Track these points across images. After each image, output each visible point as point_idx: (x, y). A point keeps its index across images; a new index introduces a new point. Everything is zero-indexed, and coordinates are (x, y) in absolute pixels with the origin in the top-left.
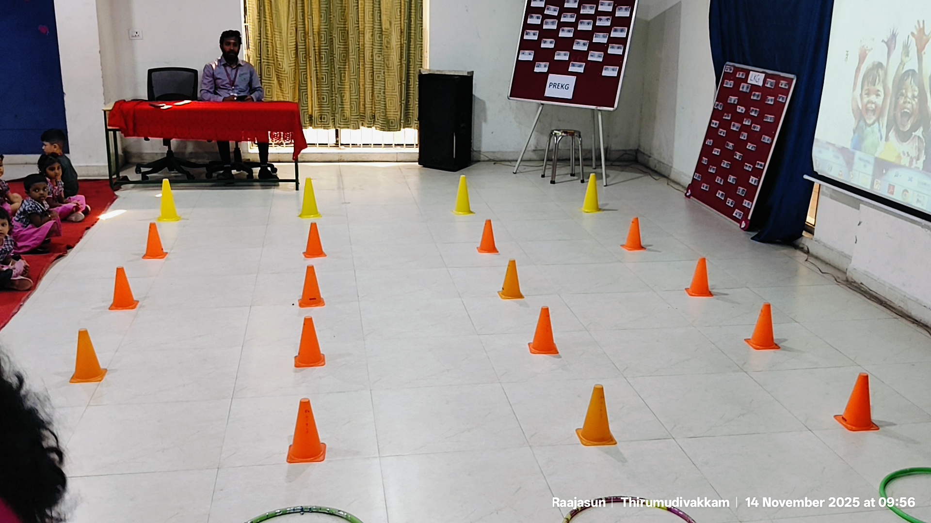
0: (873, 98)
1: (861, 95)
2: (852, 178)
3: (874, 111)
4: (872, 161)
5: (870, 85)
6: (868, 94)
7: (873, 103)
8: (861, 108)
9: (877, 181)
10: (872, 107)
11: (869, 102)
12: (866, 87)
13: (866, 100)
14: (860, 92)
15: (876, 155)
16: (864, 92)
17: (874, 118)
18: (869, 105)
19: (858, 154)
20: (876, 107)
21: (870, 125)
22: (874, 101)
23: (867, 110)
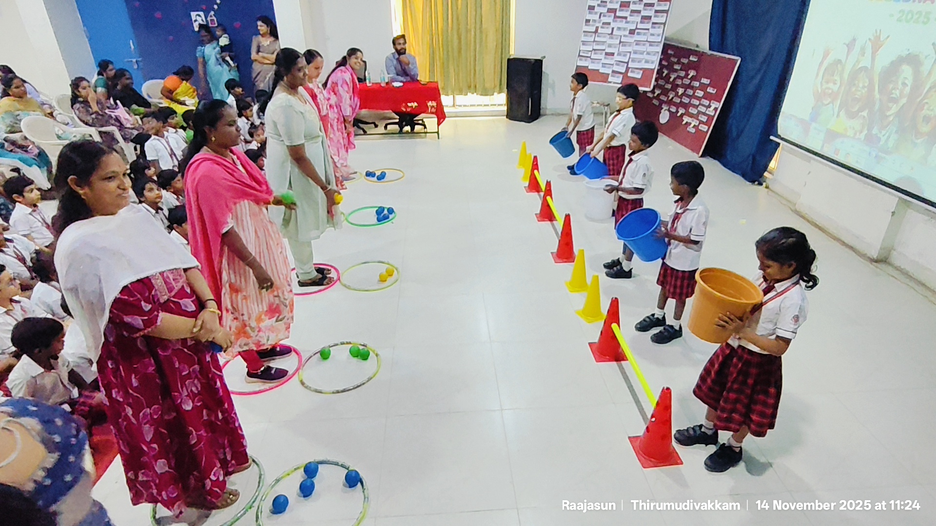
3: (830, 95)
5: (829, 75)
8: (820, 92)
9: (826, 146)
11: (827, 88)
12: (826, 77)
13: (824, 86)
14: (821, 81)
15: (828, 127)
20: (832, 92)
21: (826, 105)
22: (831, 88)
23: (825, 94)
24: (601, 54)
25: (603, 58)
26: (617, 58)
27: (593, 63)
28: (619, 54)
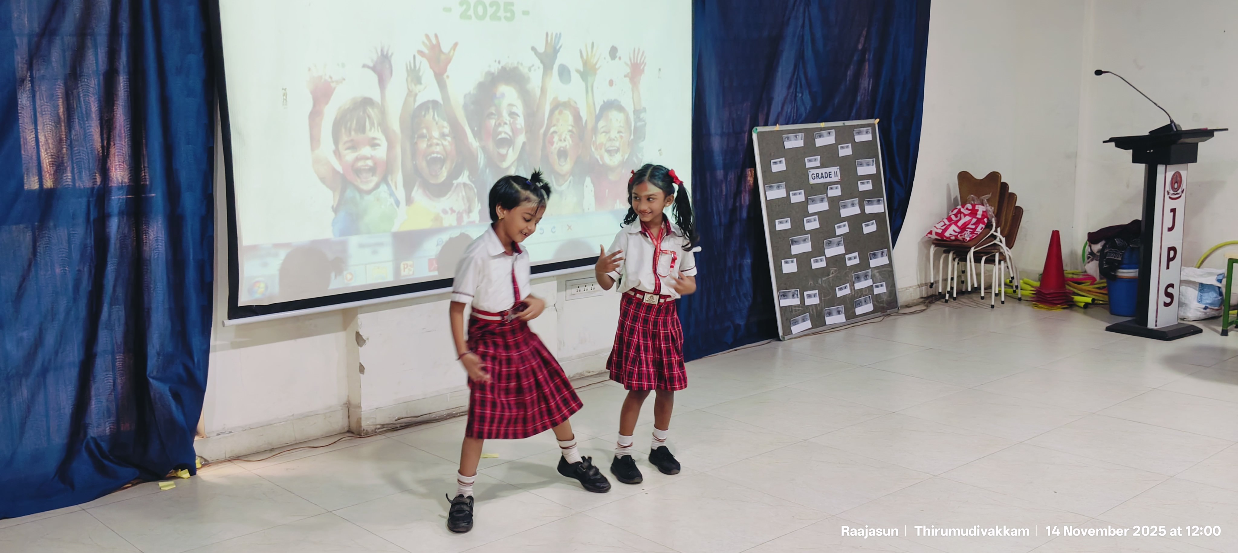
0: (366, 151)
1: (337, 153)
2: (351, 279)
3: (373, 170)
4: (388, 239)
5: (353, 133)
6: (354, 146)
7: (366, 158)
8: (342, 172)
9: (404, 265)
10: (367, 165)
11: (358, 159)
12: (345, 138)
13: (350, 156)
14: (333, 147)
15: (395, 229)
16: (341, 147)
17: (375, 179)
18: (360, 164)
19: (353, 241)
20: (375, 164)
21: (369, 192)
22: (369, 156)
23: (358, 172)
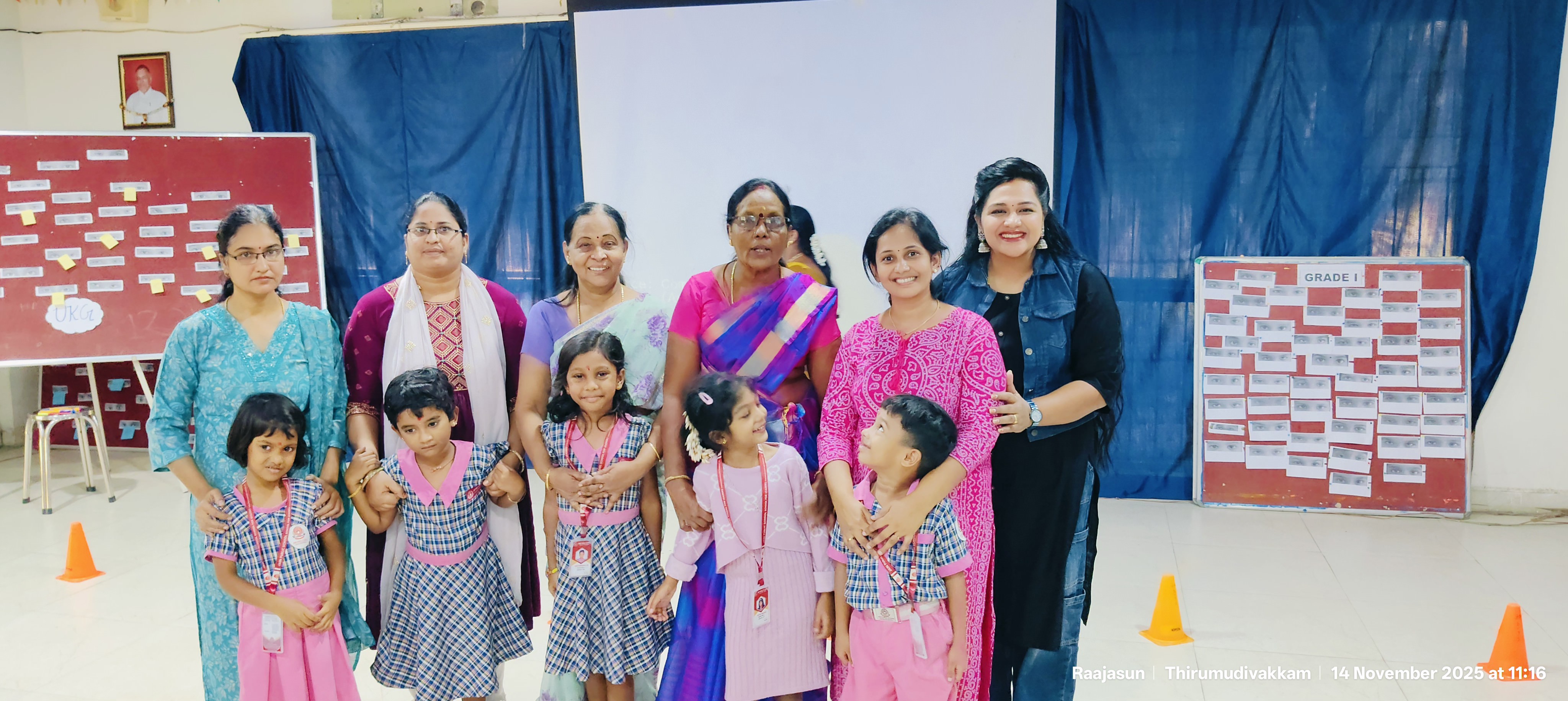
24: (1280, 427)
25: (1289, 440)
26: (1331, 435)
27: (1259, 452)
28: (1340, 425)
